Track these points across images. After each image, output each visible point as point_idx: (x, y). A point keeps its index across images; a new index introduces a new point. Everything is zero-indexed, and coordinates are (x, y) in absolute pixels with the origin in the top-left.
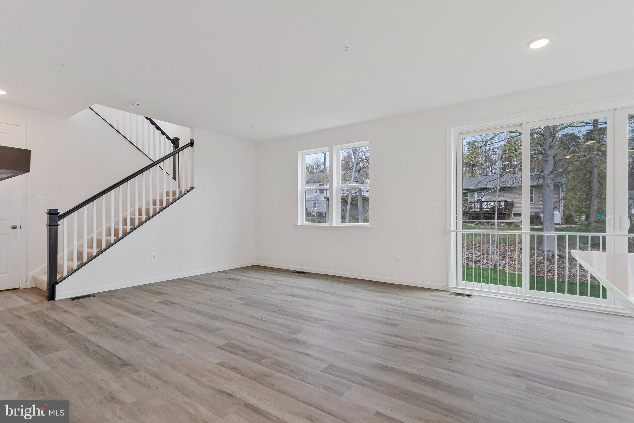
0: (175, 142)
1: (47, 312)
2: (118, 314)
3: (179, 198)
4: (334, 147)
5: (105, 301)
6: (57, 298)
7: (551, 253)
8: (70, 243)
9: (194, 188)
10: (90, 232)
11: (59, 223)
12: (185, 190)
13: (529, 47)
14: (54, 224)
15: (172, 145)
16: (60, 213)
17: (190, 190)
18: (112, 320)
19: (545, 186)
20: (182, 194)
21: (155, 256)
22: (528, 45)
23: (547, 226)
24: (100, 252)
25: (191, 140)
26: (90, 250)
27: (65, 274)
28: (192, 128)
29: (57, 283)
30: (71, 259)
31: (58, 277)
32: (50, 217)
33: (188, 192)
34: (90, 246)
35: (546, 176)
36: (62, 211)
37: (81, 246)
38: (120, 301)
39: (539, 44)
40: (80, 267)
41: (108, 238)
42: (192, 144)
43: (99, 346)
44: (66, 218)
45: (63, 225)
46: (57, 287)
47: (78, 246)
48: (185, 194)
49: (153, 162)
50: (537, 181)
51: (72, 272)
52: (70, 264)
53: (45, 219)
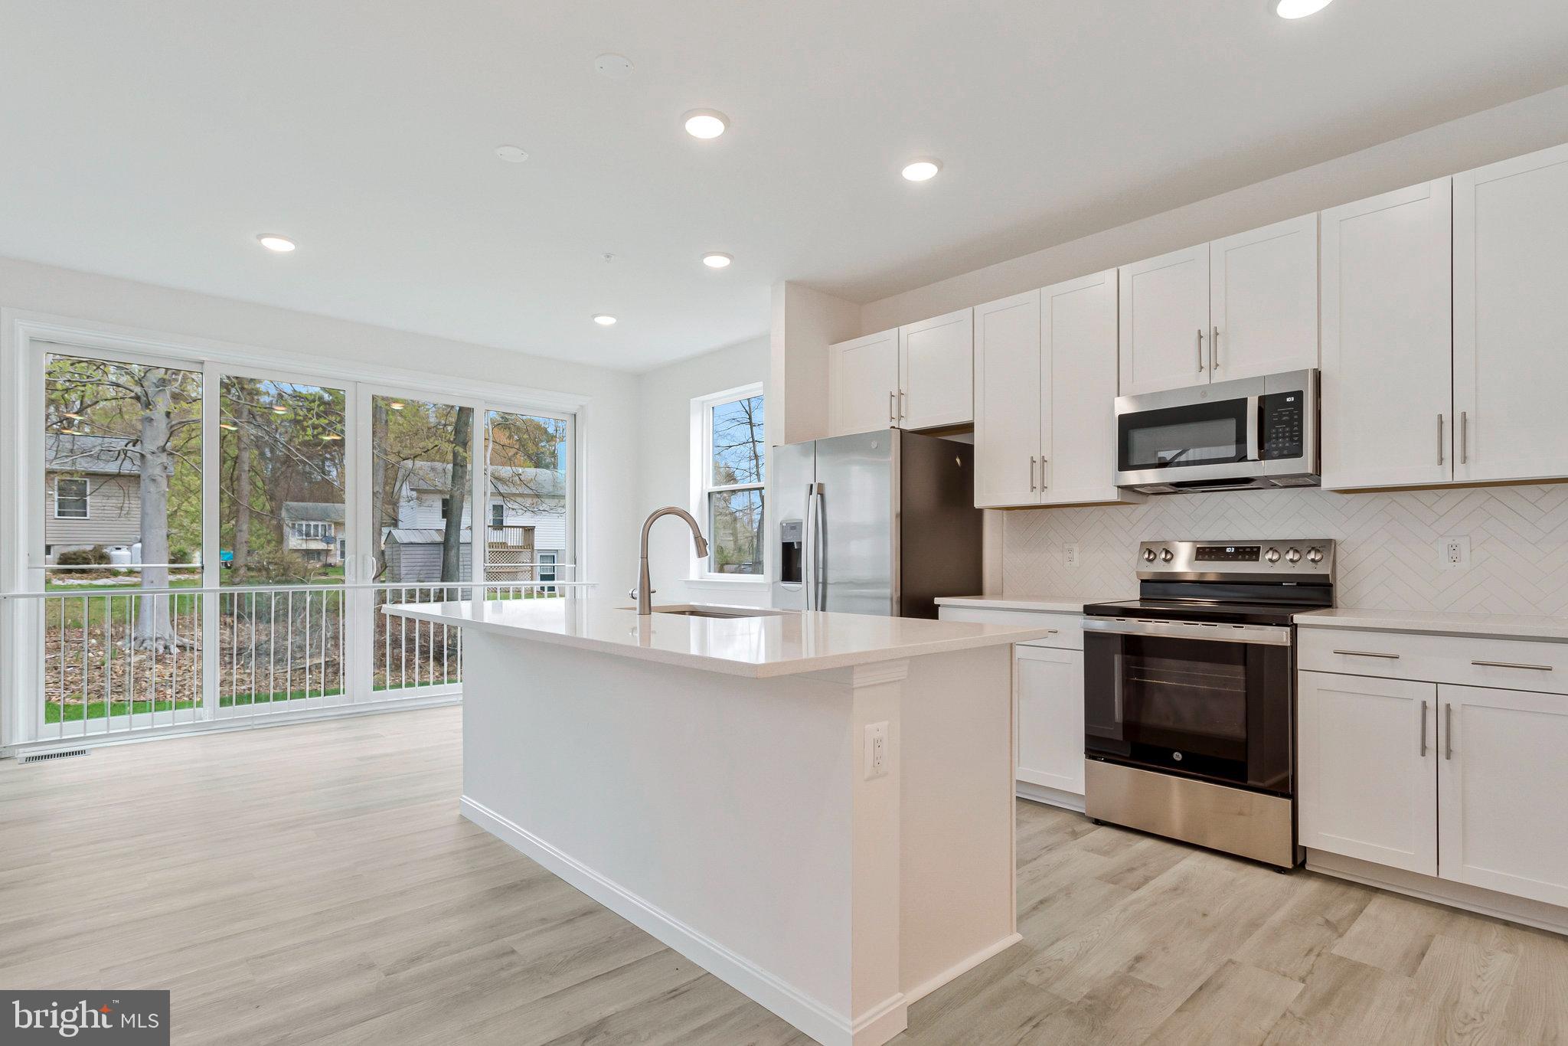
7: (162, 642)
13: (260, 241)
19: (147, 481)
22: (260, 237)
23: (150, 579)
35: (149, 456)
39: (278, 245)
50: (119, 462)
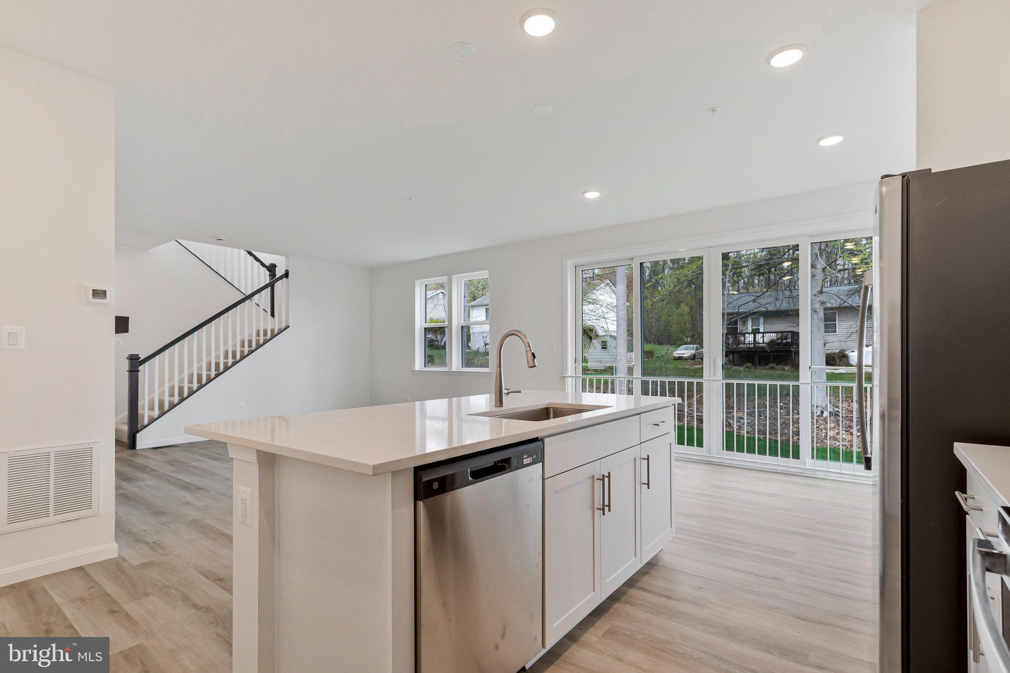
0: (272, 268)
1: (129, 458)
2: (199, 460)
3: (270, 339)
4: (453, 276)
5: (186, 451)
6: (138, 447)
8: (151, 391)
9: (289, 327)
10: (171, 378)
11: (140, 368)
12: (279, 329)
14: (135, 370)
15: (268, 273)
16: (140, 358)
17: (285, 329)
18: (192, 464)
20: (275, 334)
21: (242, 405)
22: (584, 193)
24: (182, 400)
25: (286, 271)
26: (172, 399)
27: (146, 422)
28: (287, 257)
29: (138, 432)
30: (152, 408)
31: (139, 426)
32: (131, 362)
33: (281, 332)
34: (172, 395)
36: (142, 356)
37: (162, 394)
38: (202, 451)
39: (592, 195)
40: (160, 416)
41: (190, 385)
42: (286, 275)
43: (178, 479)
44: (147, 364)
45: (144, 371)
46: (138, 435)
47: (159, 394)
48: (278, 334)
49: (245, 296)
51: (152, 421)
52: (151, 413)
53: (126, 365)
